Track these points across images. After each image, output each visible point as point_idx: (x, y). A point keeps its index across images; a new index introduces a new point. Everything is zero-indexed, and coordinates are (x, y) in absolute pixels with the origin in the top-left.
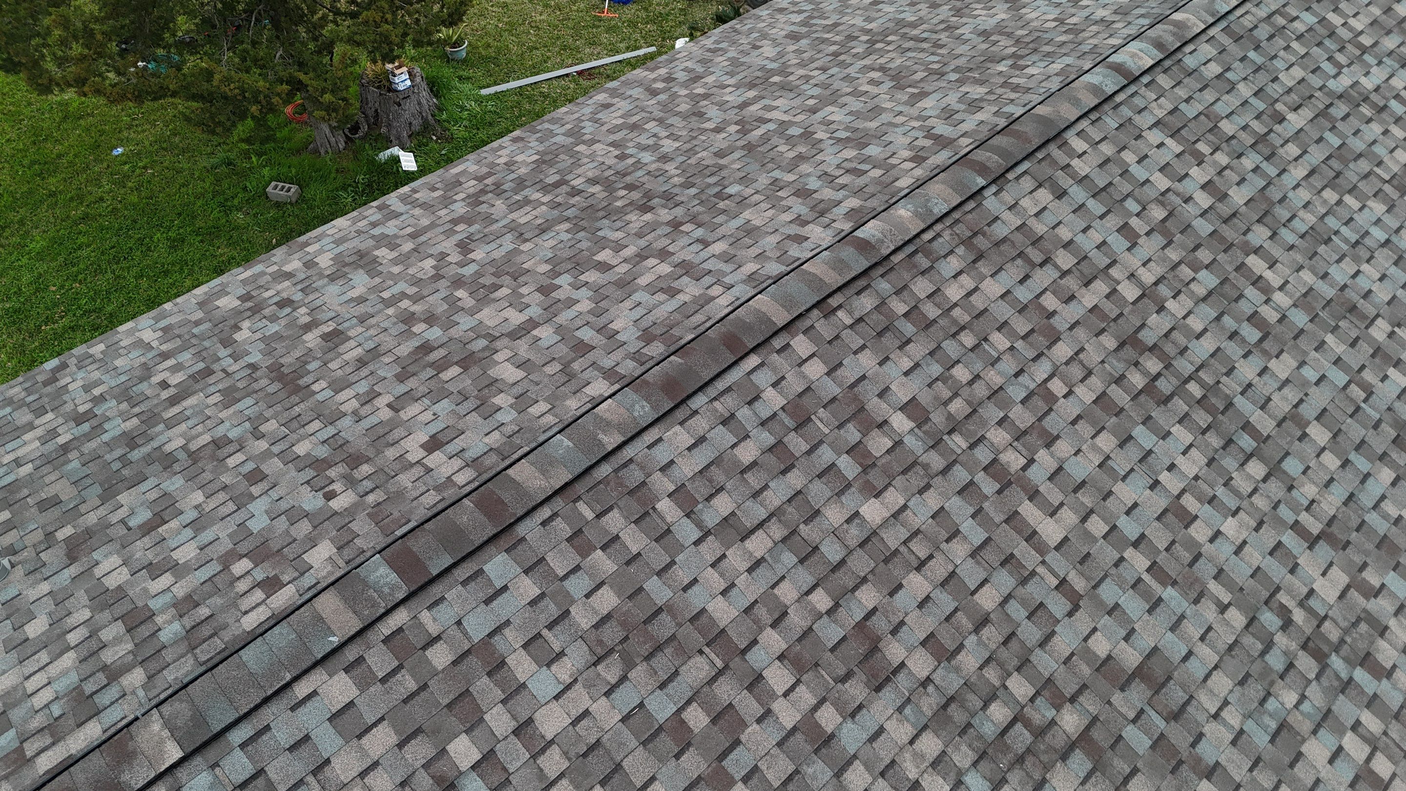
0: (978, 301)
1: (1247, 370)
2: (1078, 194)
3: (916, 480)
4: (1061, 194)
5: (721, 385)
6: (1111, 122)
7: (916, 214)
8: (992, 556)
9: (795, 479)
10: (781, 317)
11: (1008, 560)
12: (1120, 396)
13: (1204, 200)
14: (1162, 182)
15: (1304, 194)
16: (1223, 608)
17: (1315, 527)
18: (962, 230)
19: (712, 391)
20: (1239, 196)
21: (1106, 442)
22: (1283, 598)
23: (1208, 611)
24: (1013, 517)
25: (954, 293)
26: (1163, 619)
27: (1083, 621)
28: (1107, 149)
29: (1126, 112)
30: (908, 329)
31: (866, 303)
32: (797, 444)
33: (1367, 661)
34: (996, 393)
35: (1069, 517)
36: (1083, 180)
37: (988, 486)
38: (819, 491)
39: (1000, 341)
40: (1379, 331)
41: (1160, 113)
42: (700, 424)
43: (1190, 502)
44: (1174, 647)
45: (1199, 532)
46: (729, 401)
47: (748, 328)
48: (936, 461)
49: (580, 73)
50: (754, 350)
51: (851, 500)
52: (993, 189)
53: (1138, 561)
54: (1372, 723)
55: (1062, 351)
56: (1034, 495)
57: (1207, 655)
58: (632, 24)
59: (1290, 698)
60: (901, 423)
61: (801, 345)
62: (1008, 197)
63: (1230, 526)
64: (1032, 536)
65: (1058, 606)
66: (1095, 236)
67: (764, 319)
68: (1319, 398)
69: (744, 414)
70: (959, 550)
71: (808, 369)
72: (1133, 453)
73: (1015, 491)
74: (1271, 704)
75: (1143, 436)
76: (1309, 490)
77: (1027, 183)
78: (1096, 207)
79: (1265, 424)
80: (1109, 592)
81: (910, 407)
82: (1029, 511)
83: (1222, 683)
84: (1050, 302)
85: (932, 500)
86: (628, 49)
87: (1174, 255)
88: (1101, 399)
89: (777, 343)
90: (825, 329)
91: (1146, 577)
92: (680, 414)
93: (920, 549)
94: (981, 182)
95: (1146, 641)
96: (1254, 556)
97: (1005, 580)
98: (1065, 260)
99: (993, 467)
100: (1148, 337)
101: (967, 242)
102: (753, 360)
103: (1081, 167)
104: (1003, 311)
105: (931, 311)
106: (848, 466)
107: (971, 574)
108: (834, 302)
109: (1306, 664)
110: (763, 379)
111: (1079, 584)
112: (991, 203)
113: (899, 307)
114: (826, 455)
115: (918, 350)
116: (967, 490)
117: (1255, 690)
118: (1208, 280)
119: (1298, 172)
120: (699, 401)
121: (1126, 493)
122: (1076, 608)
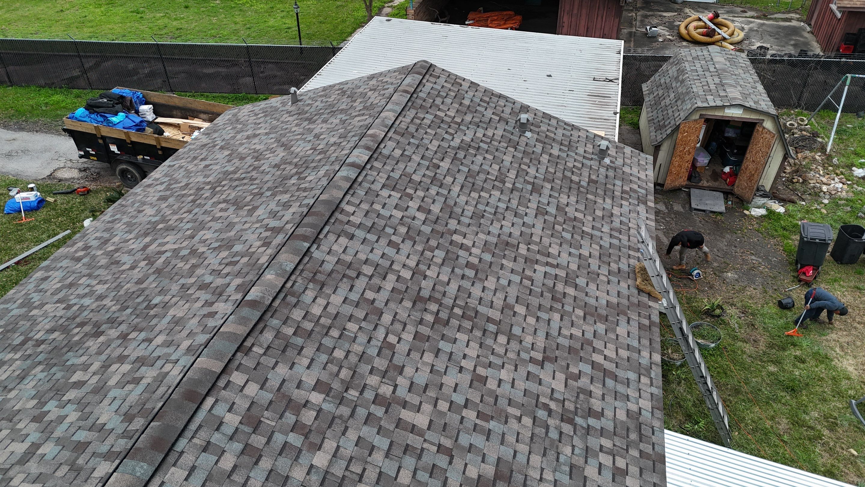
0: (332, 310)
1: (476, 291)
2: (360, 234)
3: (338, 427)
4: (352, 237)
5: (193, 427)
6: (361, 192)
7: (277, 275)
8: (397, 451)
9: (265, 464)
10: (218, 367)
11: (407, 449)
12: (424, 330)
13: (421, 216)
14: (398, 214)
15: (463, 199)
16: (519, 419)
17: (539, 356)
18: (307, 274)
19: (188, 434)
20: (436, 209)
21: (428, 357)
22: (542, 400)
23: (513, 424)
24: (399, 423)
25: (316, 310)
26: (495, 439)
27: (458, 463)
28: (365, 206)
29: (366, 185)
30: (299, 341)
31: (268, 336)
32: (258, 441)
33: (591, 413)
34: (362, 356)
35: (427, 408)
36: (359, 226)
37: (379, 411)
38: (283, 464)
39: (352, 327)
40: (523, 249)
41: (383, 181)
42: (188, 459)
43: (481, 371)
44: (507, 452)
45: (492, 384)
46: (203, 434)
47: (198, 382)
48: (345, 411)
49: (17, 263)
50: (207, 394)
51: (305, 460)
52: (315, 246)
53: (471, 415)
54: (607, 443)
55: (387, 318)
56: (405, 404)
57: (523, 448)
58: (47, 221)
59: (568, 450)
60: (316, 398)
61: (237, 378)
62: (325, 248)
63: (504, 374)
64: (413, 429)
65: (442, 461)
66: (378, 252)
67: (207, 372)
68: (513, 292)
69: (216, 438)
70: (378, 457)
71: (246, 391)
72: (444, 357)
73: (395, 407)
74: (562, 458)
75: (444, 346)
76: (528, 339)
77: (332, 237)
78: (372, 237)
79: (496, 315)
80: (464, 440)
81: (319, 386)
82: (406, 415)
83: (536, 460)
84: (370, 295)
85: (352, 435)
86: (49, 237)
87: (419, 248)
88: (417, 335)
89: (221, 383)
90: (248, 362)
91: (478, 422)
92: (171, 459)
93: (356, 468)
94: (307, 245)
95: (492, 457)
96: (521, 385)
97: (409, 462)
98: (368, 270)
99: (378, 400)
100: (425, 293)
101: (312, 280)
102: (210, 401)
103: (356, 219)
104: (348, 310)
105: (308, 326)
106: (295, 440)
107: (390, 469)
108: (248, 344)
109: (567, 428)
110: (220, 410)
111: (448, 443)
112: (317, 254)
113: (289, 331)
114: (279, 439)
115: (309, 351)
116: (369, 419)
117: (552, 455)
118: (440, 254)
119: (456, 189)
120: (182, 444)
121: (449, 380)
122: (452, 457)
